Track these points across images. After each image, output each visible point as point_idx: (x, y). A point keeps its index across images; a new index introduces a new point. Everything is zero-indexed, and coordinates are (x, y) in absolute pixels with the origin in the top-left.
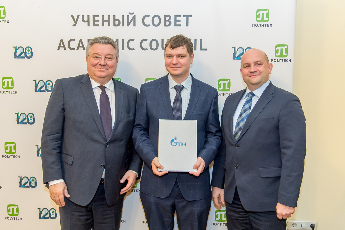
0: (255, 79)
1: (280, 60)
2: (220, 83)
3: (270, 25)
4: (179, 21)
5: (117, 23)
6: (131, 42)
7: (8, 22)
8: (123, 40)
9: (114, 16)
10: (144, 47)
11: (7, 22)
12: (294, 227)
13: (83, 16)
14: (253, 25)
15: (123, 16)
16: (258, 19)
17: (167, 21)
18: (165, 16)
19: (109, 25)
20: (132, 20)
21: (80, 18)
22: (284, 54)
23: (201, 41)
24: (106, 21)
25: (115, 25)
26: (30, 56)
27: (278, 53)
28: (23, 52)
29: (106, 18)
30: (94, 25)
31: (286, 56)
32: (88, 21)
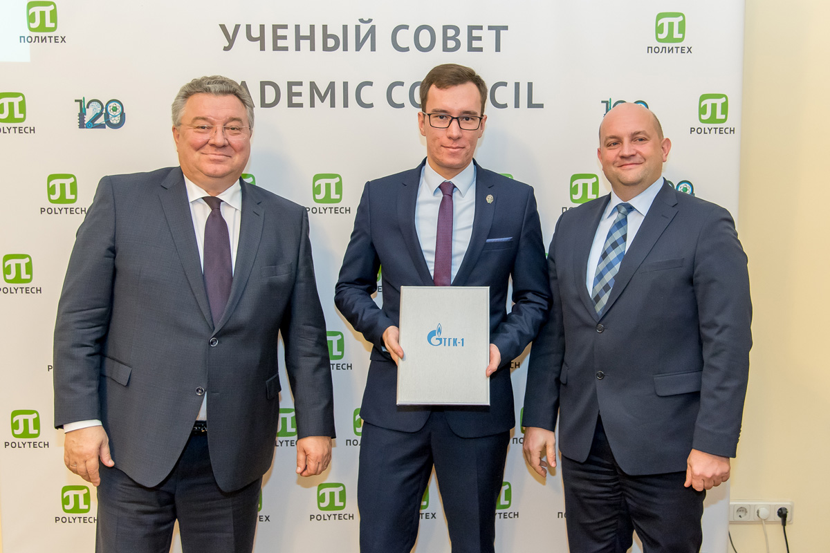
0: (632, 174)
1: (710, 130)
2: (574, 184)
3: (686, 50)
4: (479, 39)
5: (331, 43)
6: (365, 89)
7: (63, 39)
8: (345, 84)
9: (325, 27)
10: (396, 100)
11: (60, 39)
12: (740, 516)
13: (248, 27)
14: (650, 49)
15: (345, 28)
16: (660, 36)
17: (451, 38)
18: (445, 28)
19: (313, 48)
20: (366, 37)
21: (242, 31)
22: (719, 116)
23: (530, 85)
24: (305, 38)
25: (326, 48)
26: (118, 122)
27: (705, 113)
28: (101, 114)
29: (305, 32)
30: (276, 48)
31: (723, 121)
32: (262, 39)
